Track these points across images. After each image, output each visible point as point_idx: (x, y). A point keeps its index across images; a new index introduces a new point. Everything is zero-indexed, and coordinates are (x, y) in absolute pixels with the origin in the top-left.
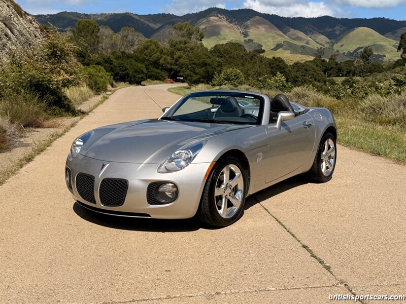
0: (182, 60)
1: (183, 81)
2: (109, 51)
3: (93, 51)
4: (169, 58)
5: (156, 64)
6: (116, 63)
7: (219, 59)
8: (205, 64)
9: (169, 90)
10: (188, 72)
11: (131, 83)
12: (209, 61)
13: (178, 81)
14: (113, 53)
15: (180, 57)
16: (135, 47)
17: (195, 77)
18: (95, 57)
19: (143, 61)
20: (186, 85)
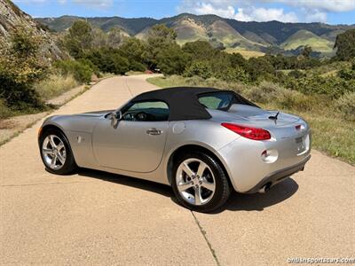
0: (158, 56)
1: (159, 72)
2: (100, 47)
3: (86, 47)
4: (148, 53)
5: (138, 58)
6: (104, 56)
7: (189, 54)
8: (178, 59)
9: (147, 80)
10: (164, 65)
11: (116, 73)
12: (181, 56)
13: (155, 72)
14: (102, 49)
15: (157, 53)
16: (121, 44)
17: (170, 69)
18: (86, 52)
19: (127, 56)
20: (162, 75)
